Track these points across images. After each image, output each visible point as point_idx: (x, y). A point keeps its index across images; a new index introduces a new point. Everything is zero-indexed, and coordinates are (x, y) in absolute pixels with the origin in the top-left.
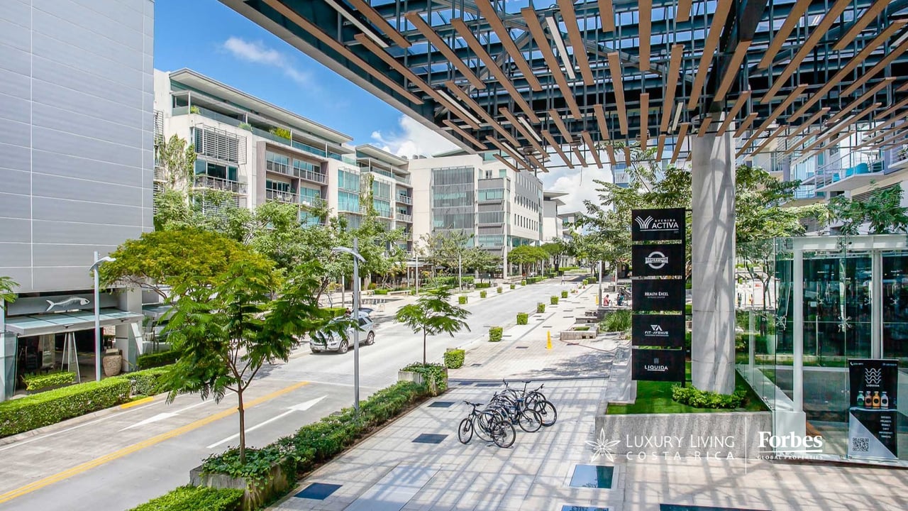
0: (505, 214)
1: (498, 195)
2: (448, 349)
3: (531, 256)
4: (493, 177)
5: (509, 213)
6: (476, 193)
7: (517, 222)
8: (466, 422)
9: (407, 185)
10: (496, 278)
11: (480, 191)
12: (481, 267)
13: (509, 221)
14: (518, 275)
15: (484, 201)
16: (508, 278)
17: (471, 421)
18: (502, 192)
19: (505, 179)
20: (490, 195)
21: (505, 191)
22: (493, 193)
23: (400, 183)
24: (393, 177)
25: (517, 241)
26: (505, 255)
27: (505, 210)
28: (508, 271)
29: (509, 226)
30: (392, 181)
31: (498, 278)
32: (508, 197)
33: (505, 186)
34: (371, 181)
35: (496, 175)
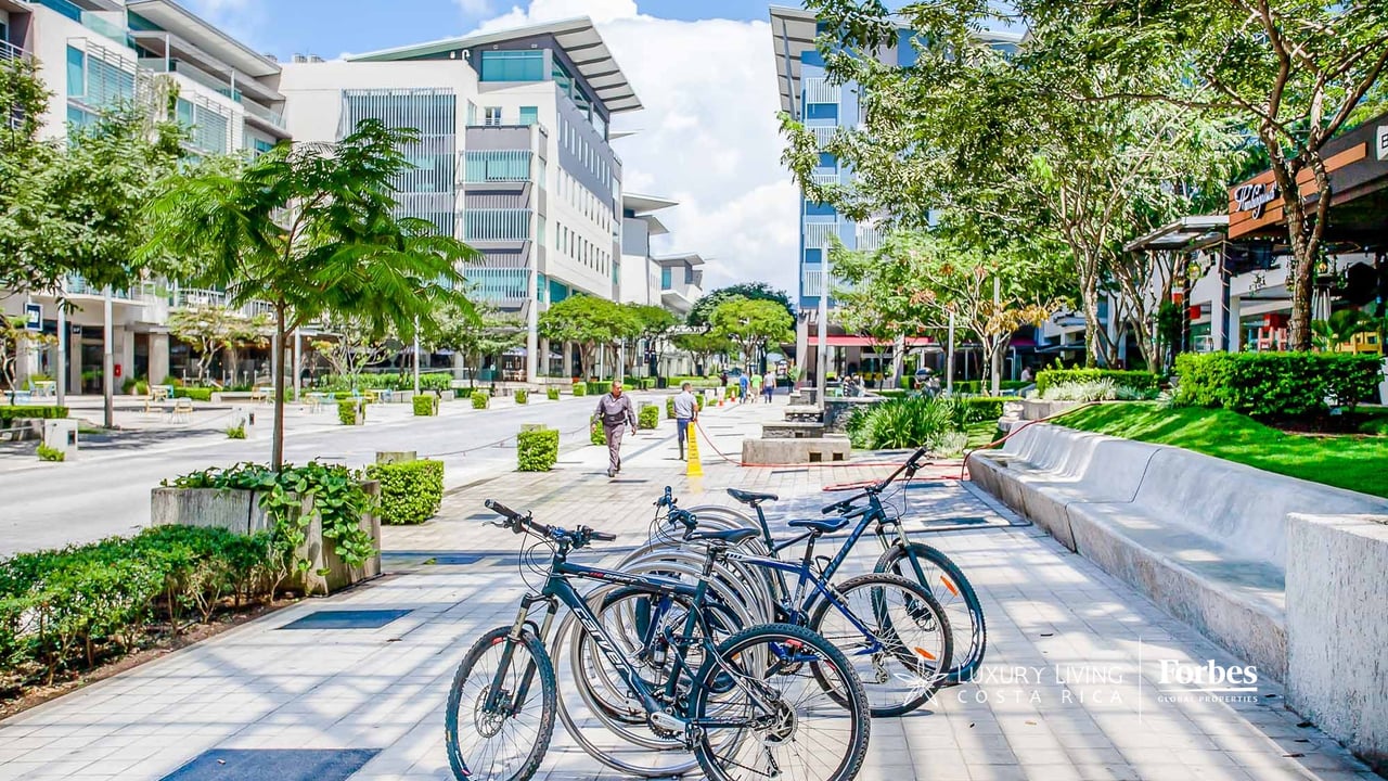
0: (535, 218)
1: (517, 169)
2: (380, 455)
3: (599, 324)
4: (503, 122)
5: (542, 216)
6: (461, 162)
7: (562, 245)
8: (499, 649)
9: (274, 126)
10: (507, 380)
11: (470, 157)
12: (473, 344)
13: (544, 237)
14: (561, 376)
15: (481, 184)
16: (541, 380)
17: (536, 646)
18: (526, 162)
19: (535, 129)
20: (497, 169)
21: (536, 159)
22: (504, 162)
23: (255, 117)
24: (237, 99)
25: (559, 290)
26: (533, 322)
27: (534, 206)
28: (539, 365)
29: (542, 250)
30: (236, 110)
31: (512, 380)
32: (542, 176)
33: (535, 149)
34: (172, 99)
35: (511, 117)
